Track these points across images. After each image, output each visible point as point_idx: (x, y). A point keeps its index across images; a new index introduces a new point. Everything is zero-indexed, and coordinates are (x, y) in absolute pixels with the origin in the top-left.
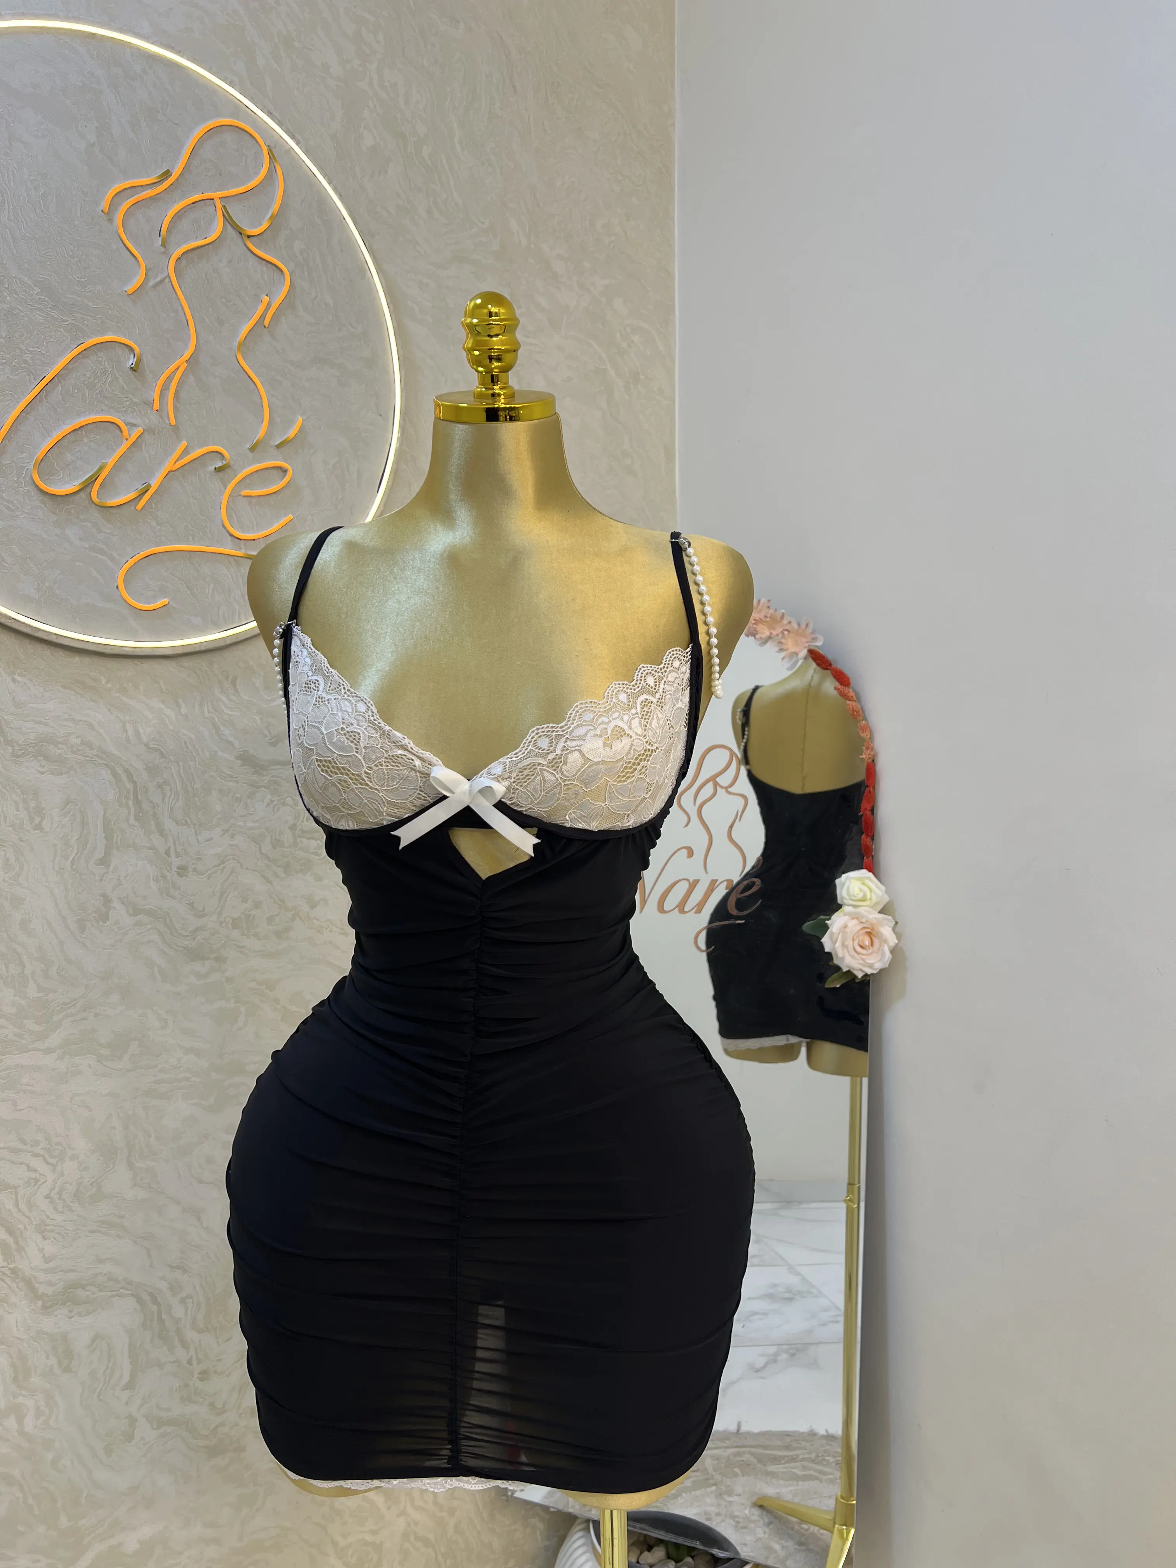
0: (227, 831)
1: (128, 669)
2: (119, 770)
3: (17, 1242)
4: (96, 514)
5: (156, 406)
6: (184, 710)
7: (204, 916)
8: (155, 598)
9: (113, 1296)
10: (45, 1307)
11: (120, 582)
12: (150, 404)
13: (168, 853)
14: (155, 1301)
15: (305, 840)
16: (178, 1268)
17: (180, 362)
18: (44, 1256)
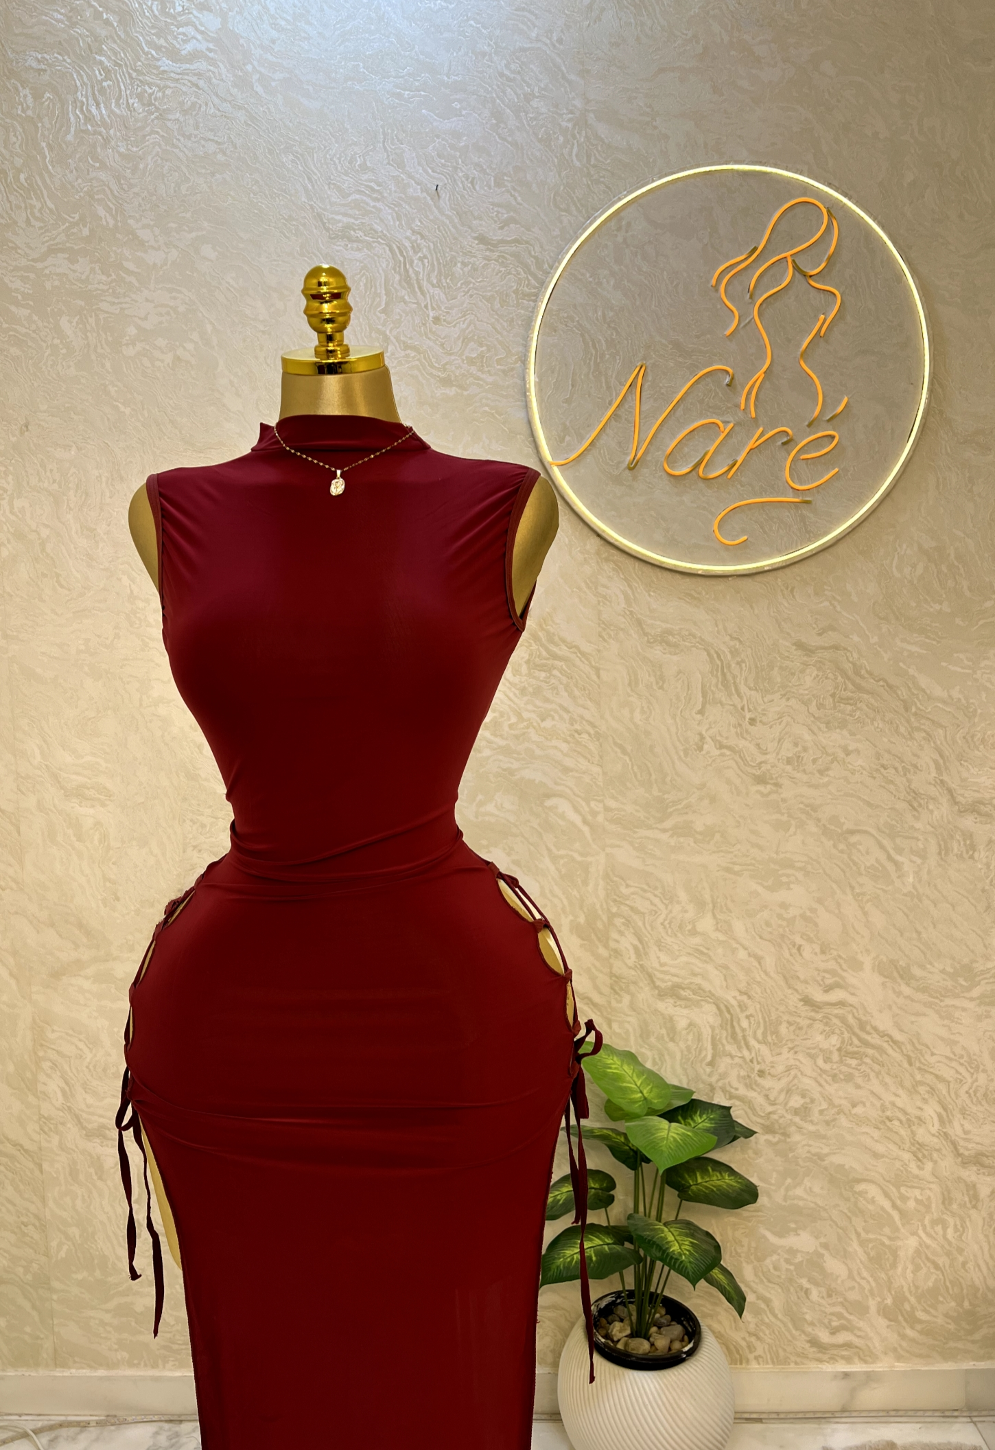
0: (785, 695)
1: (720, 586)
2: (712, 652)
3: (644, 948)
4: (701, 485)
5: (743, 407)
6: (756, 611)
7: (766, 754)
8: (737, 536)
9: (702, 1000)
10: (659, 995)
11: (715, 527)
12: (738, 406)
13: (743, 709)
14: (729, 1011)
15: (842, 705)
16: (746, 994)
17: (760, 374)
18: (659, 962)
